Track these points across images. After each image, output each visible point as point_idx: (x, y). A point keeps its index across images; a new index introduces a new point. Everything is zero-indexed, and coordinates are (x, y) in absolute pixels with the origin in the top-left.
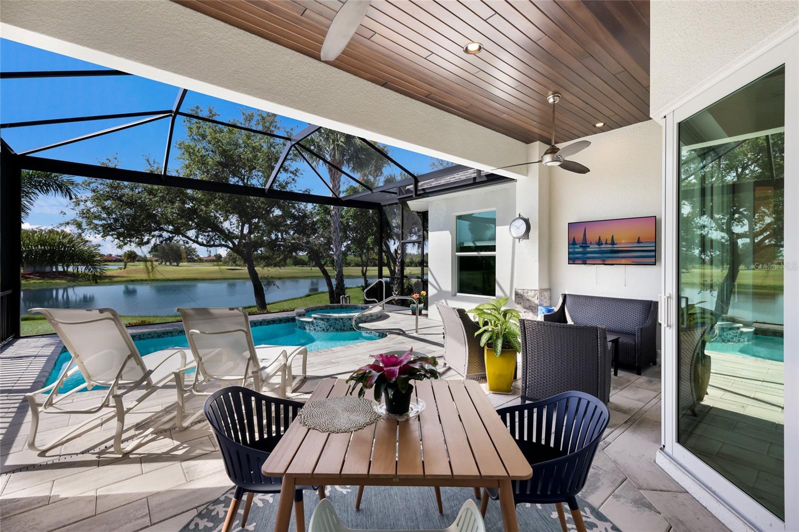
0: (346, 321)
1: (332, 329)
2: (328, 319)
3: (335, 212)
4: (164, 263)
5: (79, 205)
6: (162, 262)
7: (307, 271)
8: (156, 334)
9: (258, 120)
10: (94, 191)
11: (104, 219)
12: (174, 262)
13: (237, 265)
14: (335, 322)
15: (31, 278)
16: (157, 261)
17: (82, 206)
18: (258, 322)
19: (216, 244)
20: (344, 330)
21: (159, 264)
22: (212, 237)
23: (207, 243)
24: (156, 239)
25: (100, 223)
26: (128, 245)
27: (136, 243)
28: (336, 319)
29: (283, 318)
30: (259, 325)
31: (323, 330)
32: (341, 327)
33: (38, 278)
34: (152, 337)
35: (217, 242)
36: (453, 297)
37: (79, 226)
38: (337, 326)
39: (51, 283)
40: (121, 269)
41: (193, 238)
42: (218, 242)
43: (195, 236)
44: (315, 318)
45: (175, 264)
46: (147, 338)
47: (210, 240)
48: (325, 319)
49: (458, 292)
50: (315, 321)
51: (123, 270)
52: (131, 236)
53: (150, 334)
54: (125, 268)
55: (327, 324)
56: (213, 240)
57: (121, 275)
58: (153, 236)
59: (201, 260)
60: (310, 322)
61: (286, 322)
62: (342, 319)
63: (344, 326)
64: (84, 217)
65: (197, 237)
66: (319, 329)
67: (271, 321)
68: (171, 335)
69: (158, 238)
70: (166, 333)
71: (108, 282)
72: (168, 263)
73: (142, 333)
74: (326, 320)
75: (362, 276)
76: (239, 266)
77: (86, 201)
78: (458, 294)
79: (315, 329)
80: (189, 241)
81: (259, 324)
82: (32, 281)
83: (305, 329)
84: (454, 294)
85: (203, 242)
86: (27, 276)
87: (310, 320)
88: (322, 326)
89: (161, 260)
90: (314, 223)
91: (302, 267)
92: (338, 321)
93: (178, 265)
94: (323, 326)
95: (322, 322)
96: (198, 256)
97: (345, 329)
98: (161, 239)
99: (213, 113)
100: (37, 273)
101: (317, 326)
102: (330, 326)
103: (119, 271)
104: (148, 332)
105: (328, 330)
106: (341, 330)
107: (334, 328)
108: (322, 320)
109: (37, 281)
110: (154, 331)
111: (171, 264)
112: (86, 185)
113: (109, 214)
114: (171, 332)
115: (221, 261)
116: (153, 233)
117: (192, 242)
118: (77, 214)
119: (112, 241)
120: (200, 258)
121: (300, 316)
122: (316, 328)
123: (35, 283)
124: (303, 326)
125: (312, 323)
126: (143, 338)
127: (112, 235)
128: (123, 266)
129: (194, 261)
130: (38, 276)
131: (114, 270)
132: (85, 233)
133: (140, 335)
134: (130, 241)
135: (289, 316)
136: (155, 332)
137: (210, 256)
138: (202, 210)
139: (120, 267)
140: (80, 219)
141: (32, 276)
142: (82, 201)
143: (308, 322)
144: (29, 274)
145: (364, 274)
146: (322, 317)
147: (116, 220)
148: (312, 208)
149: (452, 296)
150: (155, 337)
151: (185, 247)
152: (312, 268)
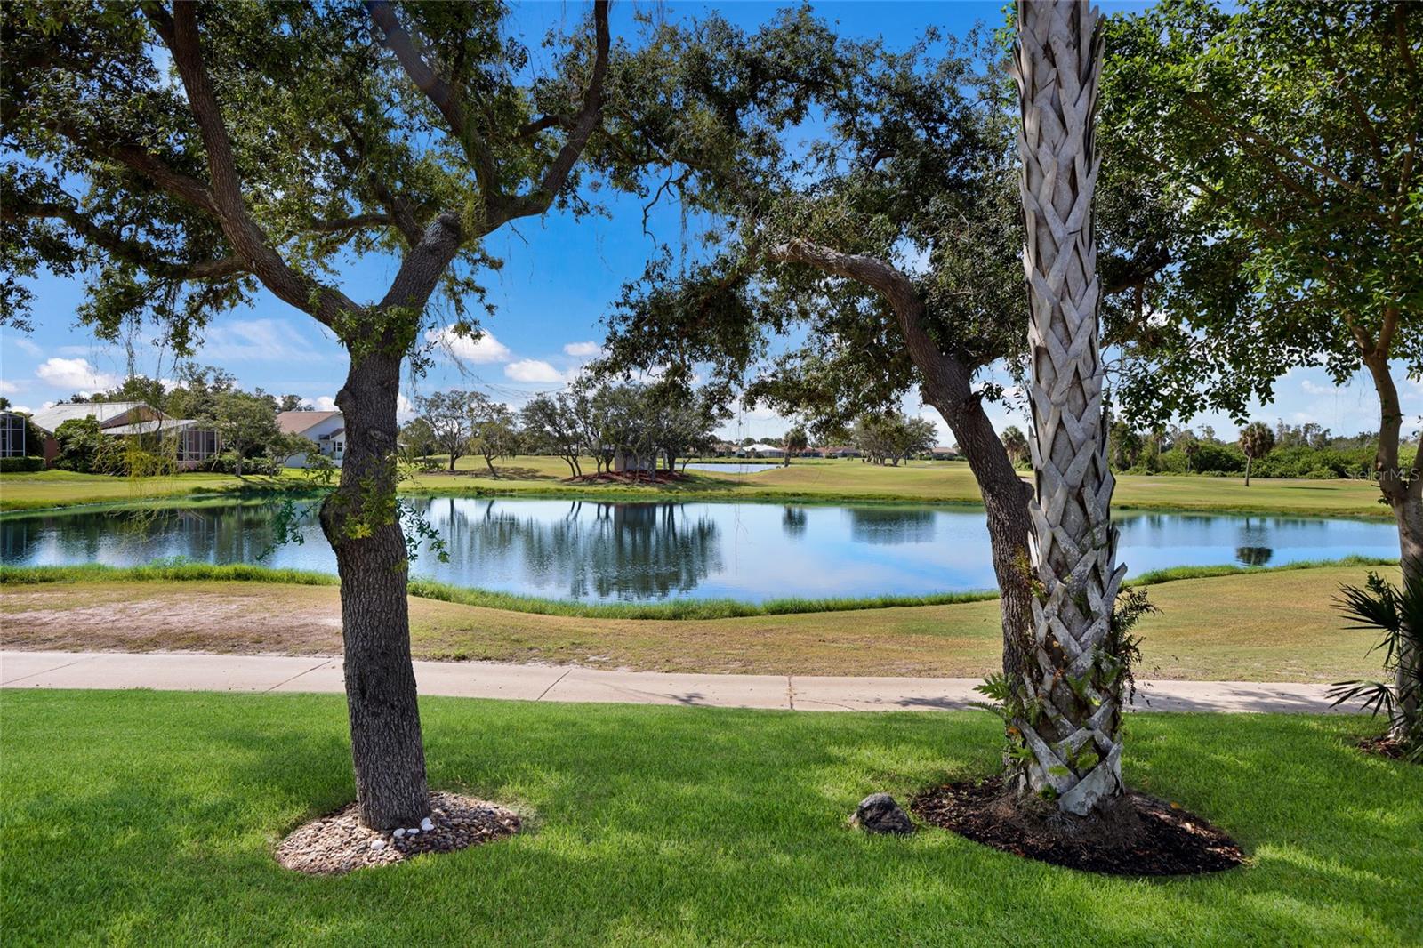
12: (889, 457)
33: (632, 482)
45: (890, 462)
82: (624, 488)
93: (895, 465)
123: (627, 491)
130: (634, 479)
141: (620, 478)
151: (911, 420)
152: (1251, 481)
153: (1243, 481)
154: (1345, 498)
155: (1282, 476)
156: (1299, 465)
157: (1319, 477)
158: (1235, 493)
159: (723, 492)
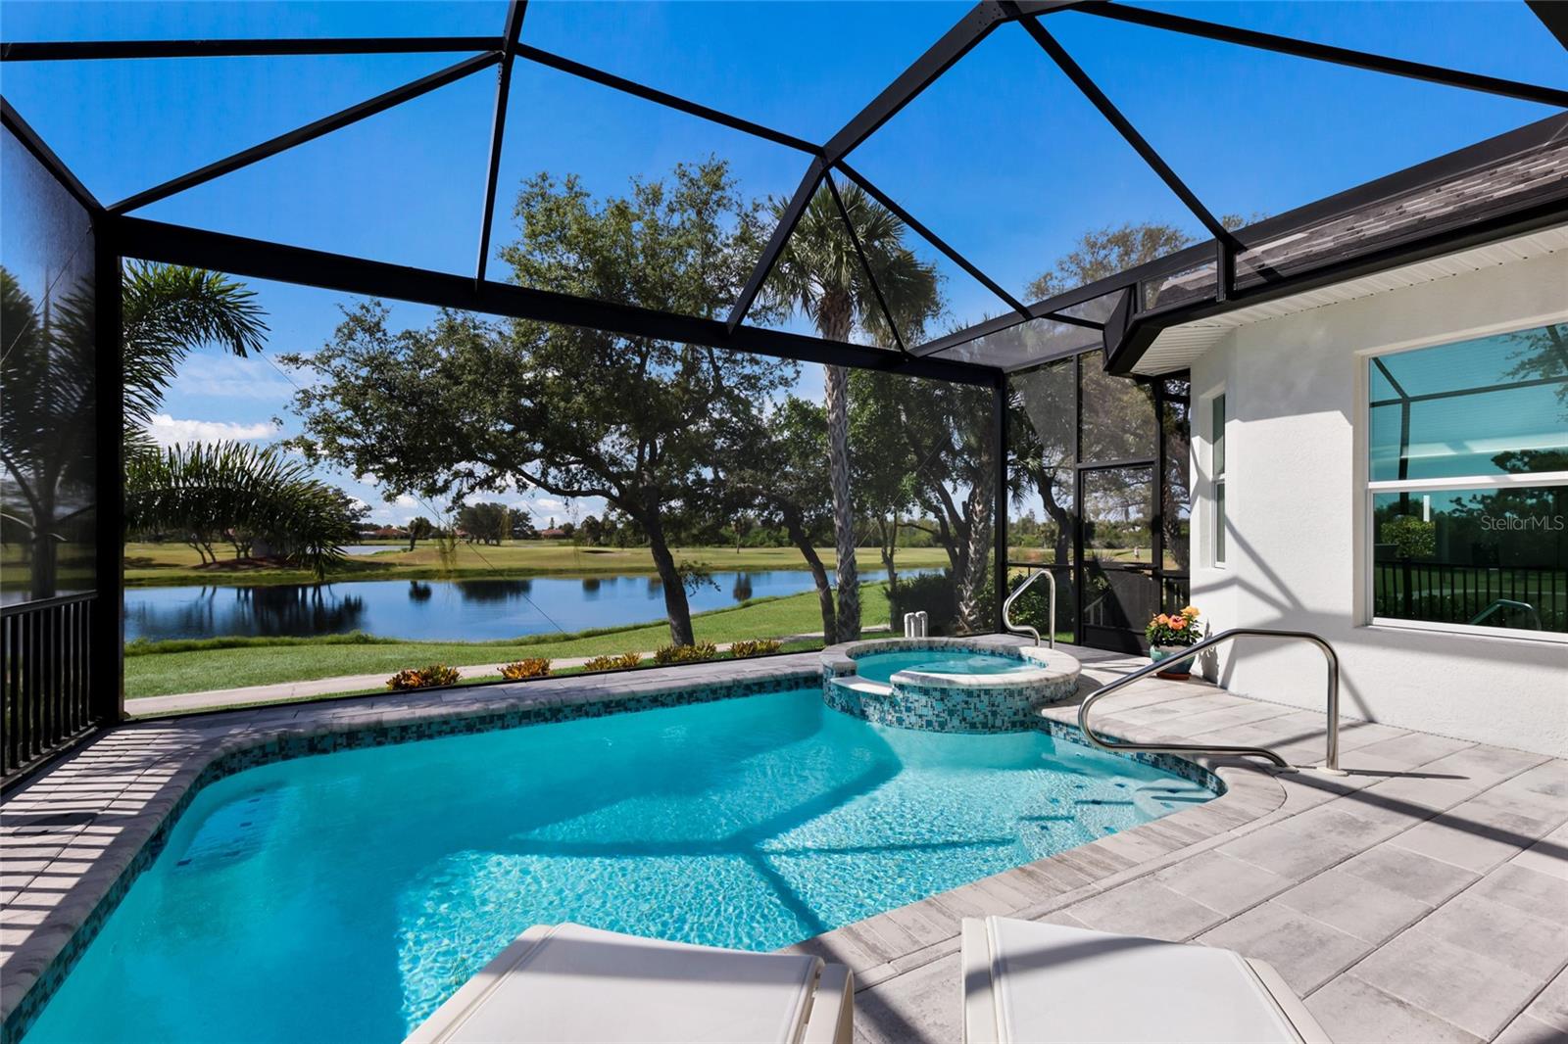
0: (1000, 699)
1: (956, 722)
2: (943, 691)
3: (837, 416)
4: (475, 541)
5: (309, 406)
6: (472, 539)
7: (731, 555)
8: (463, 723)
9: (671, 203)
10: (338, 375)
11: (357, 435)
12: (493, 539)
13: (600, 545)
14: (966, 703)
15: (262, 566)
16: (463, 536)
17: (315, 409)
18: (721, 688)
19: (583, 489)
20: (993, 726)
21: (467, 542)
22: (576, 474)
23: (564, 487)
24: (462, 481)
25: (350, 442)
26: (407, 492)
27: (421, 489)
28: (969, 693)
29: (785, 675)
30: (724, 696)
31: (929, 723)
32: (986, 716)
33: (275, 566)
34: (452, 732)
35: (586, 486)
36: (1362, 632)
37: (310, 450)
38: (971, 714)
39: (294, 574)
40: (405, 550)
41: (537, 476)
42: (589, 486)
43: (539, 472)
44: (901, 687)
45: (495, 542)
46: (440, 733)
47: (571, 480)
48: (935, 689)
49: (1376, 615)
50: (899, 695)
51: (408, 553)
52: (412, 473)
53: (446, 723)
54: (411, 550)
55: (939, 707)
56: (578, 481)
57: (405, 561)
58: (457, 475)
59: (536, 536)
60: (885, 697)
61: (790, 689)
62: (987, 692)
63: (994, 714)
64: (319, 432)
65: (545, 474)
66: (913, 719)
67: (755, 684)
68: (500, 723)
69: (465, 479)
70: (488, 720)
71: (383, 575)
72: (482, 541)
73: (425, 718)
74: (937, 695)
75: (884, 565)
76: (606, 545)
77: (323, 397)
78: (1378, 621)
79: (900, 721)
80: (528, 482)
81: (724, 692)
82: (265, 572)
83: (864, 716)
84: (1361, 620)
85: (557, 485)
86: (259, 563)
87: (884, 690)
88: (924, 711)
89: (470, 536)
90: (777, 448)
91: (720, 547)
92: (976, 700)
93: (498, 545)
94: (928, 712)
95: (924, 699)
96: (532, 527)
97: (998, 723)
98: (472, 481)
99: (576, 189)
100: (274, 557)
101: (908, 709)
102: (951, 713)
103: (402, 554)
104: (442, 716)
105: (942, 726)
106: (985, 725)
107: (964, 719)
108: (926, 692)
109: (274, 572)
110: (458, 715)
111: (487, 542)
112: (324, 364)
113: (367, 423)
114: (501, 717)
115: (571, 537)
116: (457, 467)
117: (534, 485)
118: (305, 424)
119: (375, 486)
120: (536, 532)
121: (842, 675)
122: (905, 715)
123: (269, 575)
124: (855, 707)
125: (891, 700)
126: (427, 733)
127: (373, 471)
128: (409, 547)
129: (526, 537)
130: (275, 563)
131: (394, 552)
132: (320, 465)
133: (421, 725)
134: (411, 485)
135: (799, 670)
136: (459, 717)
137: (552, 527)
138: (557, 408)
139: (404, 547)
140: (310, 437)
141: (265, 563)
142: (315, 396)
143: (877, 698)
144: (261, 560)
145: (888, 561)
146: (927, 685)
147: (382, 437)
148: (774, 414)
149: (1357, 627)
150: (461, 731)
151: (511, 511)
152: (741, 550)
153: (735, 550)
154: (785, 558)
155: (751, 546)
156: (759, 539)
157: (769, 546)
158: (733, 558)
159: (381, 571)
